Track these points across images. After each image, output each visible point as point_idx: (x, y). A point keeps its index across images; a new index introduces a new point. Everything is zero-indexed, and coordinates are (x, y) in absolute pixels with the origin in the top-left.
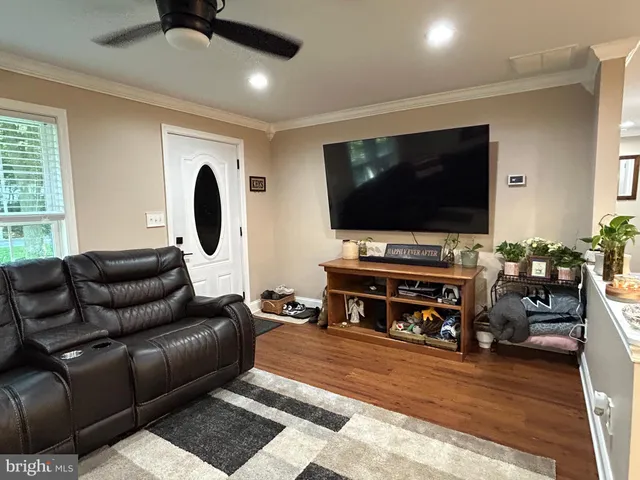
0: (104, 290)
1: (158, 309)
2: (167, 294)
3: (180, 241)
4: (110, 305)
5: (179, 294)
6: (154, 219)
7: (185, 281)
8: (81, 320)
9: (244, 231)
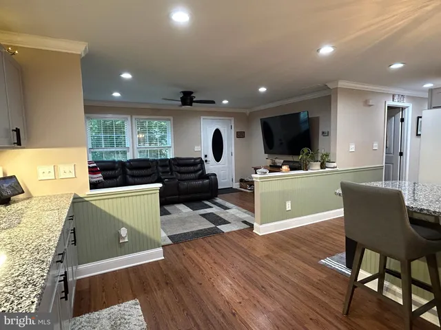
0: (178, 168)
1: (192, 175)
2: (196, 172)
3: (206, 156)
4: (179, 172)
5: (200, 172)
6: (197, 148)
7: (203, 168)
8: (172, 174)
9: (233, 154)
